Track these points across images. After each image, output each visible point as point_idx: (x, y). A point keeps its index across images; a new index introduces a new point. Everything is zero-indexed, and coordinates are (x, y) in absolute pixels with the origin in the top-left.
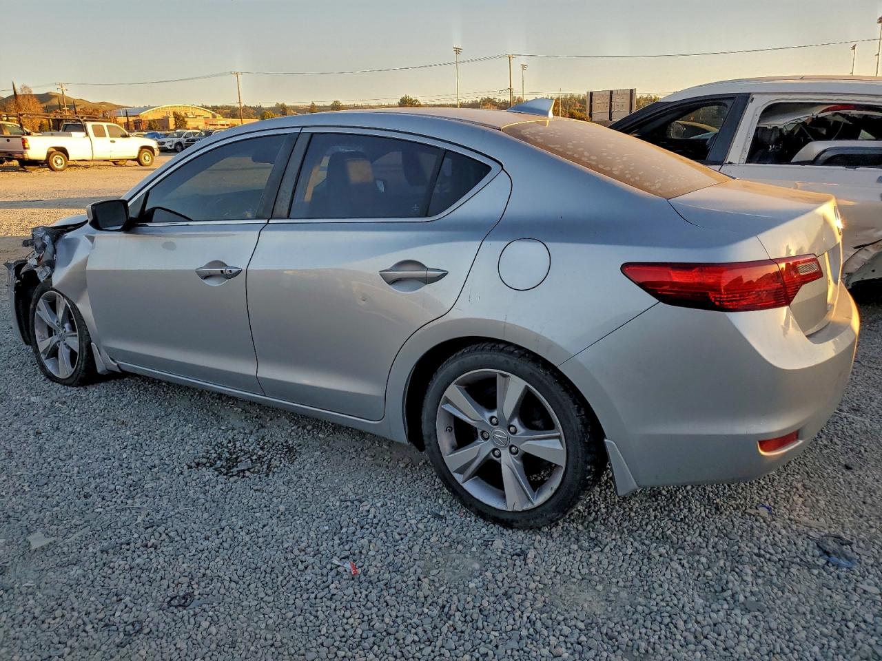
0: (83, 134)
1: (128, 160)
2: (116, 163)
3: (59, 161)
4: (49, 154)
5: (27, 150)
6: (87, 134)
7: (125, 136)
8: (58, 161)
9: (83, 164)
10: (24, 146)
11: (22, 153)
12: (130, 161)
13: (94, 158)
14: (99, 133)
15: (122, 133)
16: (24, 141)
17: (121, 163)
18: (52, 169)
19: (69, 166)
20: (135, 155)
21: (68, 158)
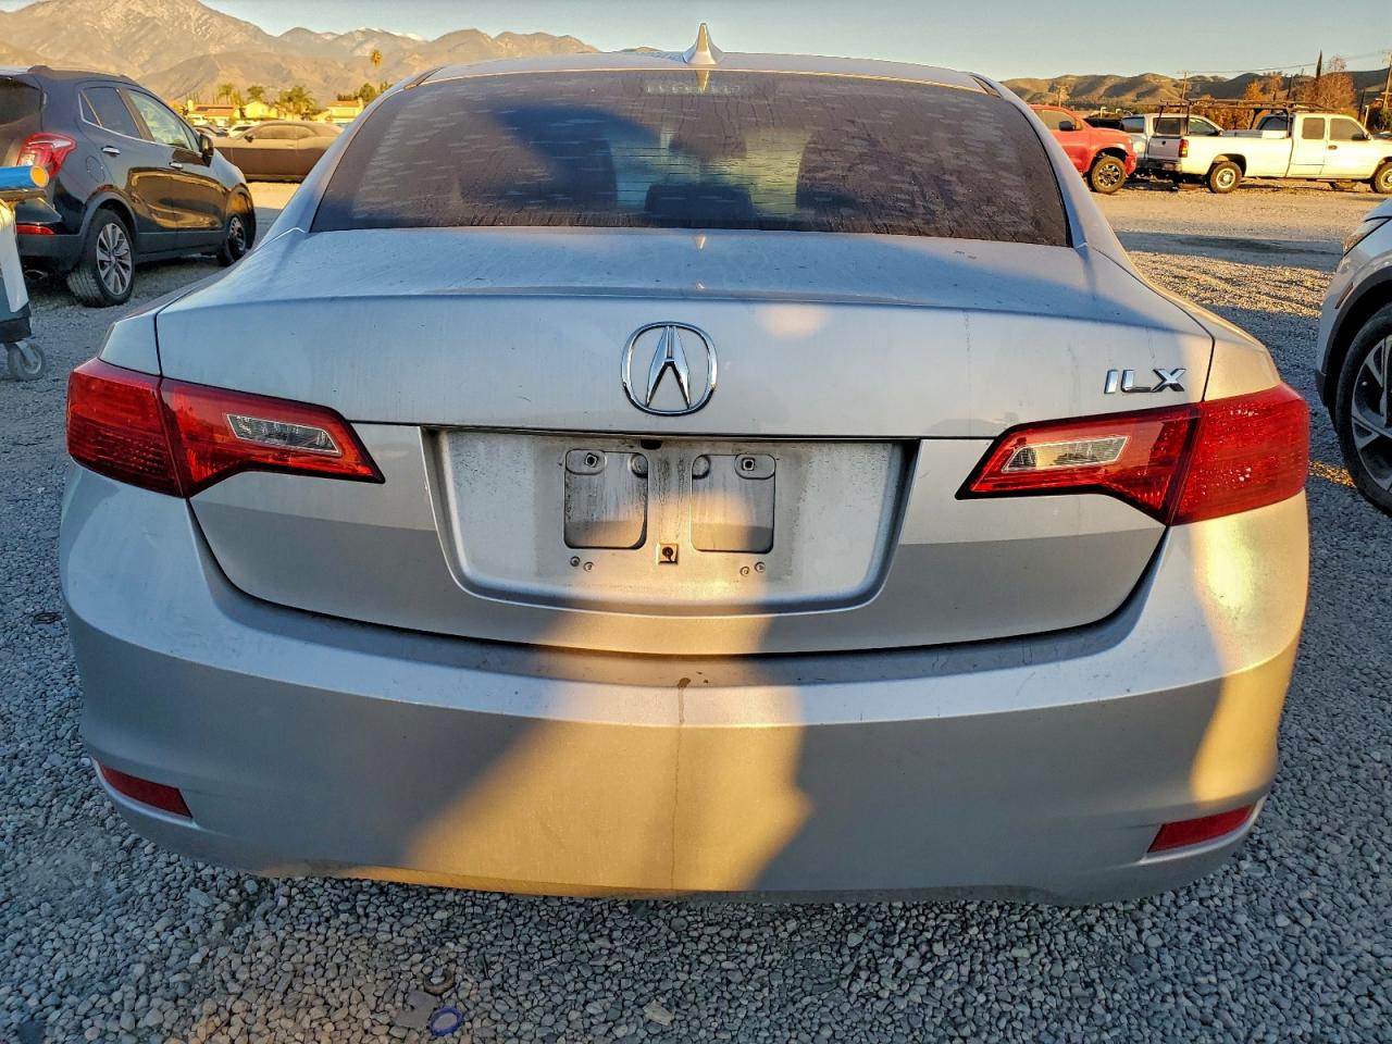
0: (1284, 133)
1: (1354, 181)
2: (1335, 185)
3: (1227, 178)
4: (1214, 166)
5: (1183, 159)
6: (1290, 135)
7: (1361, 138)
8: (1225, 178)
9: (1269, 184)
10: (1180, 151)
11: (1174, 163)
12: (1360, 183)
13: (1289, 175)
14: (1314, 131)
15: (1356, 132)
16: (1183, 144)
17: (1343, 185)
18: (1213, 191)
19: (1241, 187)
20: (1369, 172)
21: (1243, 172)
